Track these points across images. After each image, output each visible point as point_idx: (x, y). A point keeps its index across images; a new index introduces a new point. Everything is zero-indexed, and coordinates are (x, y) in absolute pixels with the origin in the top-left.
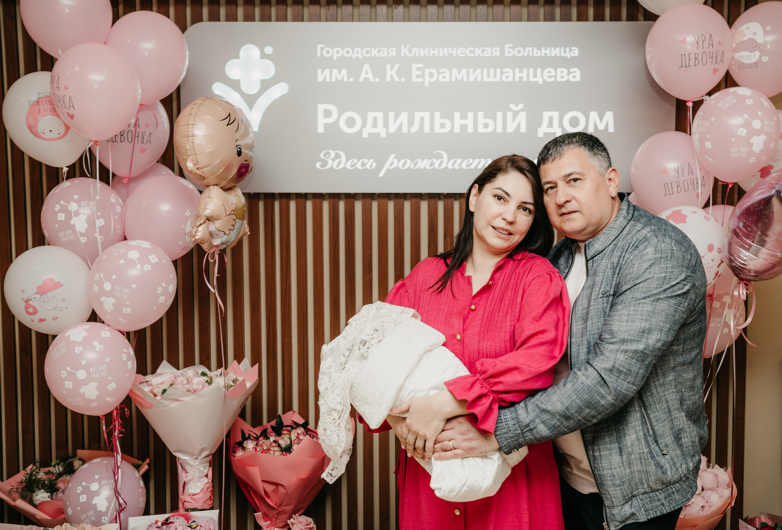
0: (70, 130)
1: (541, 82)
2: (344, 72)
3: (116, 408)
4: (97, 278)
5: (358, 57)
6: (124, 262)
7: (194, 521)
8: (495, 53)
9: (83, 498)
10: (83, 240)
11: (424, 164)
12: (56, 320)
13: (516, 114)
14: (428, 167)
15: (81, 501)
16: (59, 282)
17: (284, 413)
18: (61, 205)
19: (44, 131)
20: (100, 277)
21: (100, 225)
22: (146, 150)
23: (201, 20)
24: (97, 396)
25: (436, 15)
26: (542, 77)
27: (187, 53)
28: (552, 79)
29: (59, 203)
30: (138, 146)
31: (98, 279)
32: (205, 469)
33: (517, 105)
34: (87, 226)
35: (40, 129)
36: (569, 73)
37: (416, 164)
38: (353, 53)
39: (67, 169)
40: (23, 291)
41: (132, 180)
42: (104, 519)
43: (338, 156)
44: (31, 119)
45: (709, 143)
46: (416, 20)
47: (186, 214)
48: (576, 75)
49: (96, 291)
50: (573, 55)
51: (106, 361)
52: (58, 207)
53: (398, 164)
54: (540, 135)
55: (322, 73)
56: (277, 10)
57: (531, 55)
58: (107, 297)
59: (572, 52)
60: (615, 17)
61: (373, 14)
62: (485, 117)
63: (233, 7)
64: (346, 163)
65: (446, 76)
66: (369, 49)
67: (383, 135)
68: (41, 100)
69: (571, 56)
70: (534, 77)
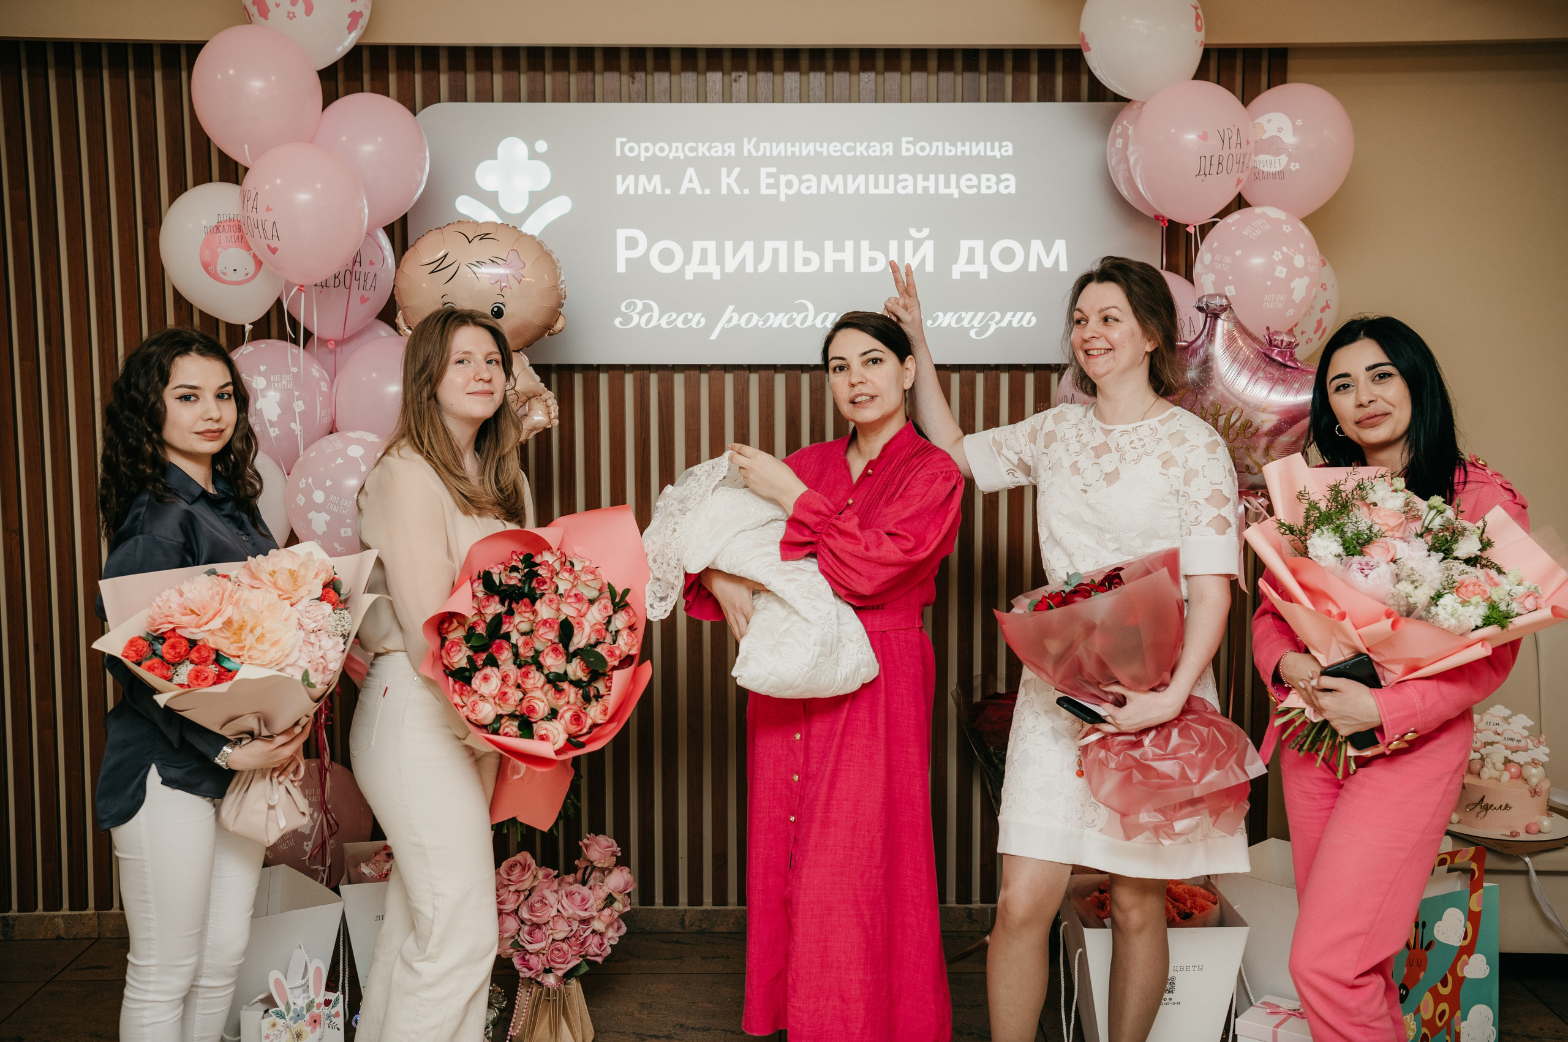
1: (956, 196)
2: (656, 179)
4: (302, 484)
5: (679, 157)
6: (342, 461)
8: (886, 151)
10: (274, 432)
11: (778, 320)
13: (918, 244)
14: (785, 325)
19: (225, 271)
20: (307, 482)
21: (300, 410)
22: (368, 299)
23: (438, 100)
25: (798, 91)
26: (958, 186)
27: (428, 154)
28: (974, 191)
30: (356, 294)
31: (304, 486)
33: (919, 231)
34: (280, 411)
35: (220, 268)
36: (998, 183)
37: (766, 321)
38: (670, 151)
39: (251, 326)
41: (341, 343)
42: (308, 845)
43: (647, 308)
44: (207, 253)
45: (1232, 288)
46: (766, 101)
48: (1009, 184)
49: (302, 503)
50: (1005, 154)
53: (739, 320)
54: (956, 275)
55: (623, 181)
56: (553, 80)
57: (940, 153)
58: (319, 512)
59: (1003, 150)
60: (1072, 96)
61: (701, 90)
62: (871, 249)
63: (487, 74)
64: (660, 319)
65: (812, 185)
66: (694, 145)
67: (717, 276)
68: (222, 225)
69: (1001, 155)
70: (945, 187)
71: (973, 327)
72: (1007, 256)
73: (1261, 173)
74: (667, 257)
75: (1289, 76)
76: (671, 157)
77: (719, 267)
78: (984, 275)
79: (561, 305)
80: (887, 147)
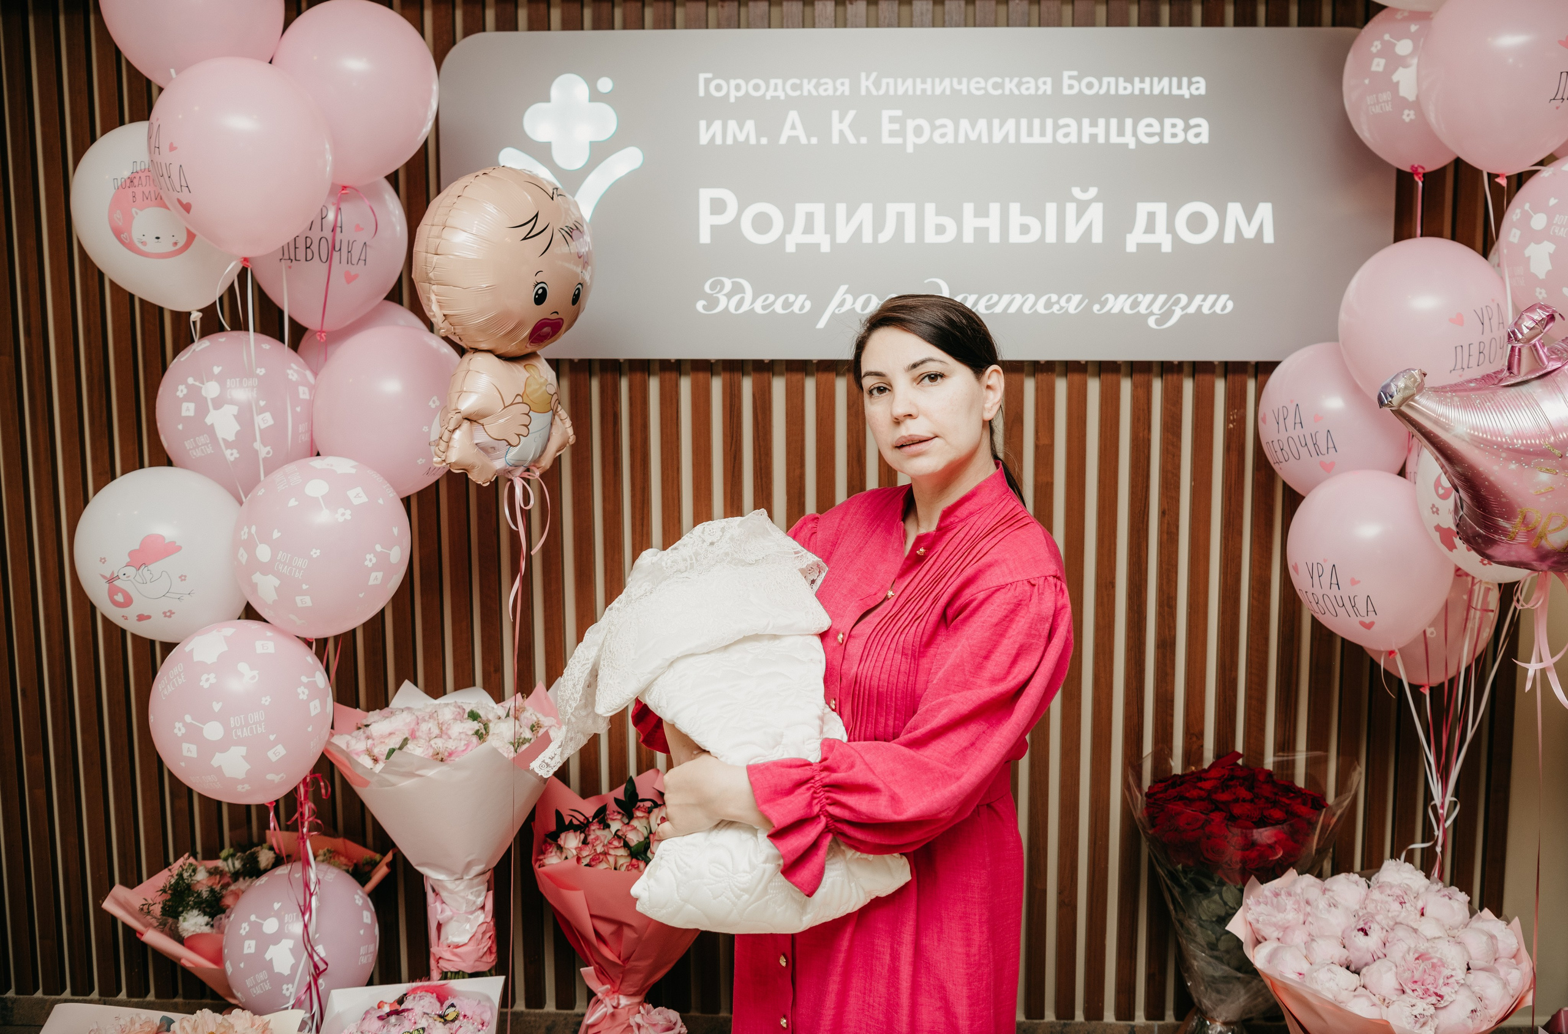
0: (196, 239)
1: (1132, 145)
2: (750, 125)
4: (244, 534)
5: (778, 97)
6: (297, 503)
7: (453, 1005)
8: (1042, 88)
9: (250, 947)
10: (231, 455)
12: (170, 617)
13: (1083, 207)
15: (246, 951)
16: (174, 543)
17: (639, 773)
18: (188, 386)
19: (144, 239)
20: (249, 533)
21: (263, 426)
22: (356, 276)
23: (481, 30)
24: (247, 773)
25: (930, 16)
26: (1135, 134)
28: (1155, 140)
29: (185, 382)
30: (339, 269)
31: (246, 537)
32: (479, 896)
33: (1084, 190)
34: (238, 428)
35: (136, 234)
36: (1187, 128)
38: (767, 89)
39: (200, 315)
40: (103, 560)
42: (288, 989)
43: (737, 289)
44: (118, 215)
46: (890, 25)
47: (431, 403)
48: (1201, 132)
49: (245, 561)
50: (1195, 93)
51: (263, 702)
52: (182, 391)
53: (854, 303)
54: (1131, 247)
55: (708, 127)
57: (1113, 92)
58: (265, 573)
59: (1193, 87)
60: (1278, 19)
61: (808, 11)
62: (1023, 213)
64: (753, 302)
65: (947, 132)
66: (797, 81)
67: (825, 248)
68: (137, 176)
69: (1191, 95)
70: (1118, 135)
71: (1152, 314)
72: (1197, 223)
76: (768, 97)
77: (828, 236)
78: (1167, 247)
80: (1045, 83)
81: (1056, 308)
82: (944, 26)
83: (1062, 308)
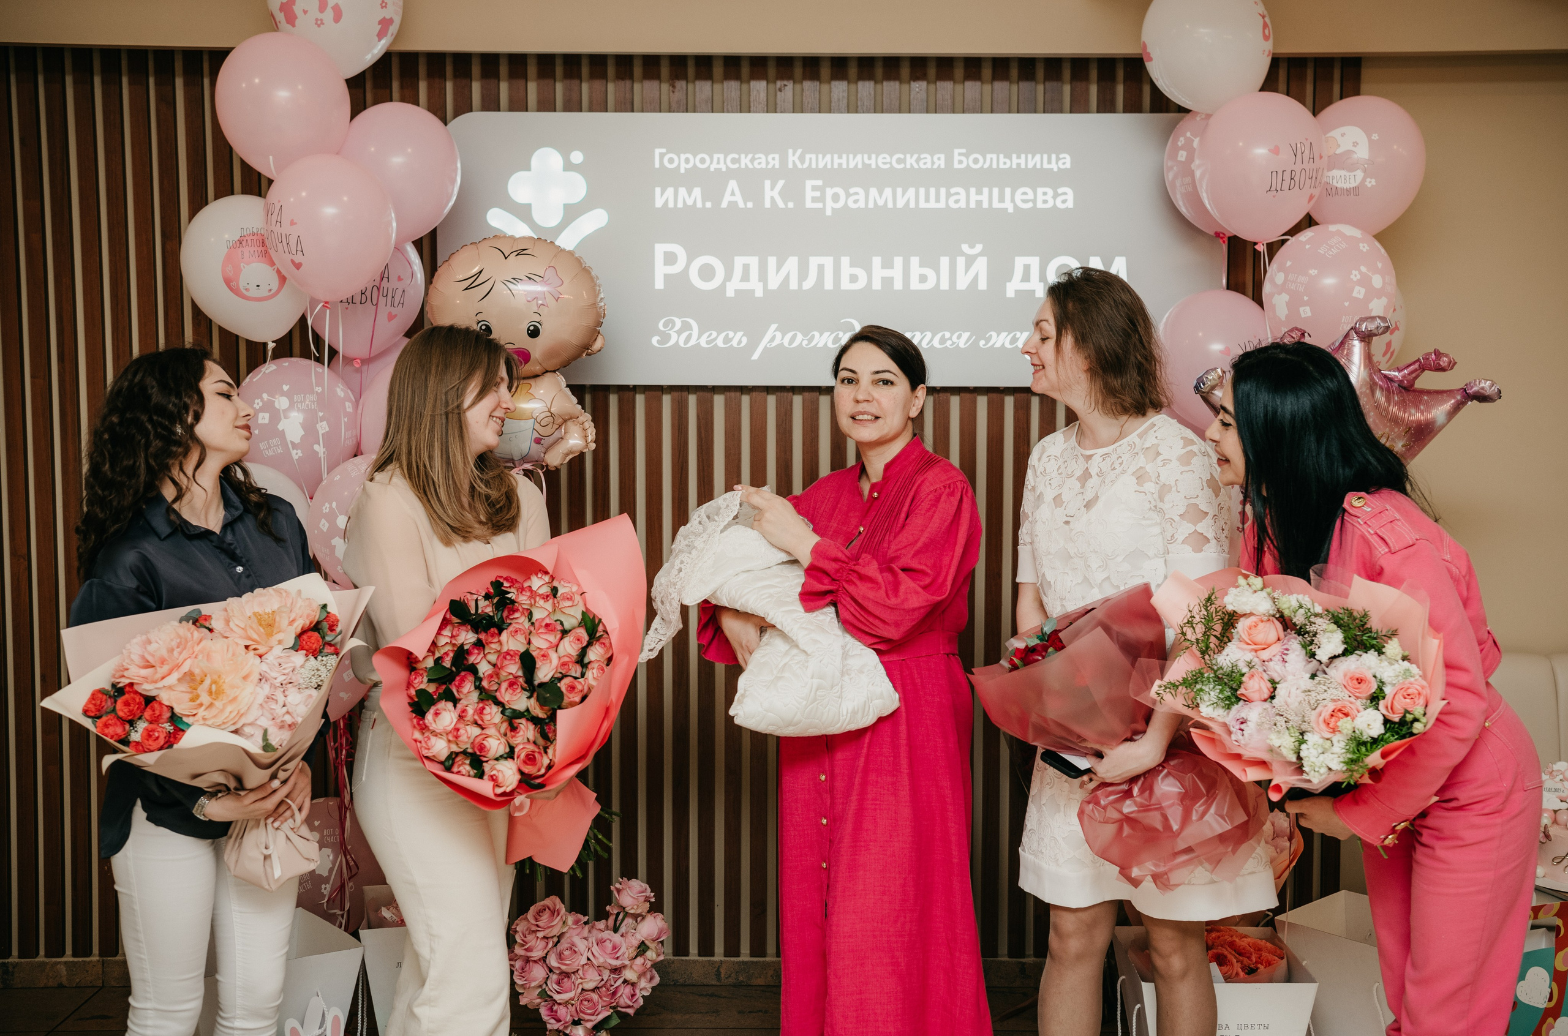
1: (1011, 210)
2: (697, 192)
3: (344, 717)
4: (326, 509)
5: (720, 169)
8: (937, 163)
10: (296, 454)
11: (823, 340)
13: (970, 260)
18: (263, 400)
19: (248, 286)
20: (331, 507)
21: (323, 432)
22: (396, 316)
23: (470, 109)
25: (845, 101)
26: (1013, 201)
27: (459, 165)
28: (1030, 205)
29: (260, 397)
30: (384, 310)
33: (972, 246)
34: (303, 432)
35: (242, 284)
36: (1055, 197)
37: (810, 340)
38: (711, 163)
39: (274, 344)
41: (366, 361)
42: (325, 888)
43: (686, 327)
44: (229, 268)
46: (812, 111)
48: (1067, 198)
49: (325, 530)
50: (1062, 167)
52: (260, 403)
53: (782, 339)
54: (1010, 293)
55: (662, 193)
56: (590, 89)
59: (1060, 163)
60: (1133, 106)
61: (745, 97)
62: (921, 265)
63: (521, 82)
64: (699, 338)
65: (859, 199)
66: (736, 156)
67: (759, 293)
68: (245, 239)
69: (1058, 168)
70: (999, 202)
73: (1334, 189)
74: (707, 273)
75: (1364, 87)
76: (712, 169)
77: (762, 284)
79: (600, 324)
80: (939, 159)
81: (949, 343)
82: (857, 112)
83: (953, 343)
